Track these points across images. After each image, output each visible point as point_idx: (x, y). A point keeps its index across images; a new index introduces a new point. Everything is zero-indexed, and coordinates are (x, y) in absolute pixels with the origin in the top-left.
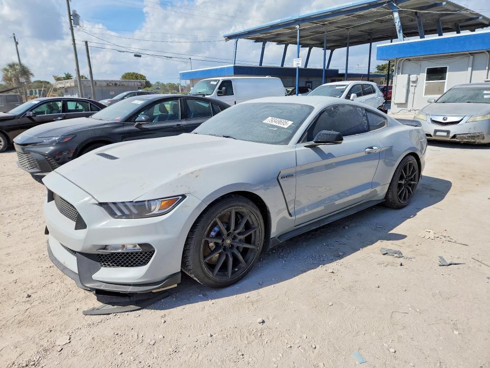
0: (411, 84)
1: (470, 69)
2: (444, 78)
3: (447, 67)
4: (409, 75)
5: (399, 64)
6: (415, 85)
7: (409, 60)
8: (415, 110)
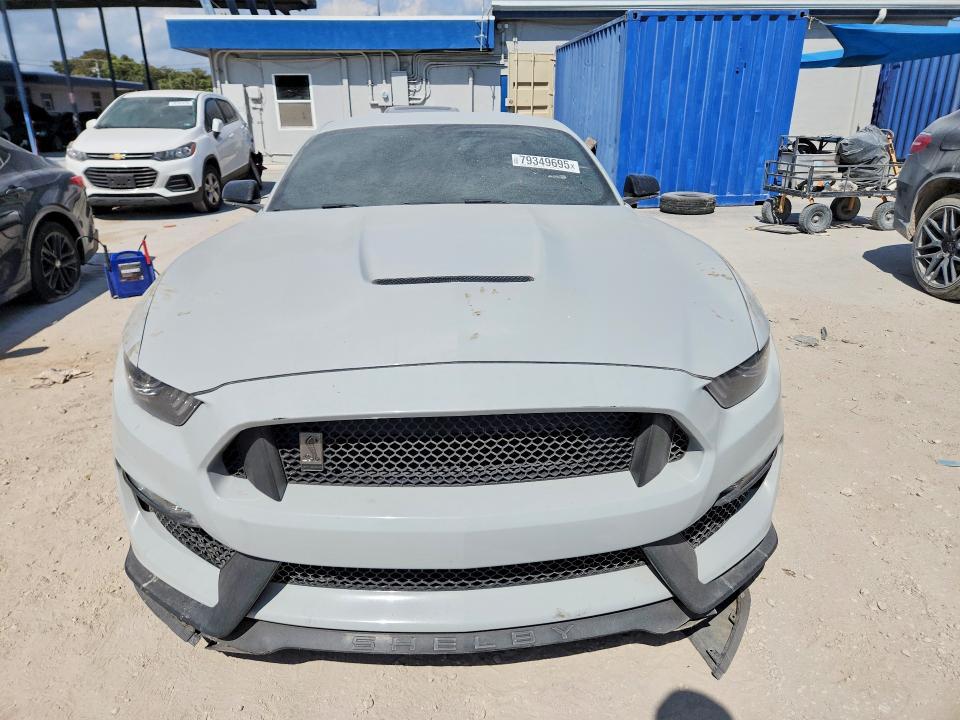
0: (252, 105)
1: (345, 81)
2: (306, 95)
3: (307, 77)
4: (245, 86)
5: (218, 62)
6: (259, 106)
7: (237, 56)
8: (271, 156)
